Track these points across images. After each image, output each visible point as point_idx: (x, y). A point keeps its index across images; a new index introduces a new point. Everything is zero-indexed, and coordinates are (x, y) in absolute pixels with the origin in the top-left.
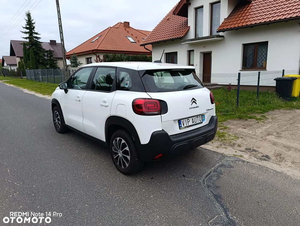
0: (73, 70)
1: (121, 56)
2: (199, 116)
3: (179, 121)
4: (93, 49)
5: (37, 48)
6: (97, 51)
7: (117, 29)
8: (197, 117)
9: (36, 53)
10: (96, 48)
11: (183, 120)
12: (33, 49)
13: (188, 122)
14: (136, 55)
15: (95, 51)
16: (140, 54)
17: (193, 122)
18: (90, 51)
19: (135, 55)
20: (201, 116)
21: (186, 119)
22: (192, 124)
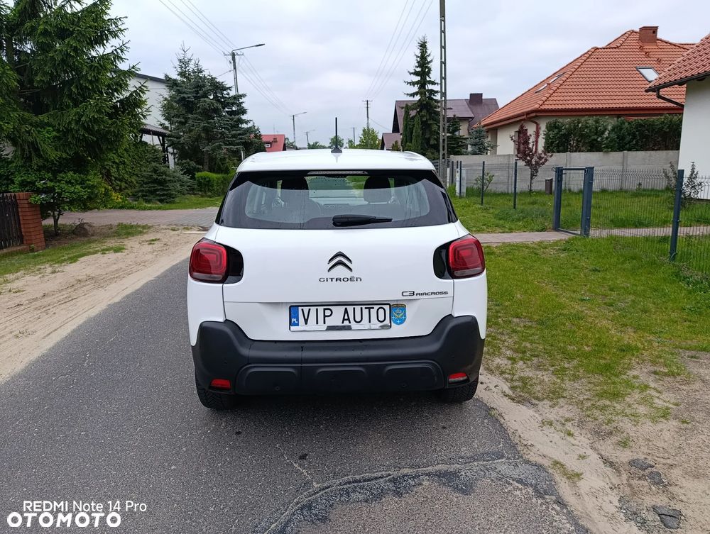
0: (484, 162)
1: (597, 122)
2: (376, 307)
3: (293, 309)
4: (530, 109)
5: (430, 114)
6: (538, 114)
7: (614, 50)
8: (369, 309)
9: (426, 126)
10: (537, 106)
11: (306, 309)
12: (423, 116)
13: (325, 316)
14: (646, 118)
15: (534, 114)
16: (661, 115)
17: (349, 319)
18: (522, 115)
19: (643, 118)
20: (387, 308)
21: (321, 309)
22: (340, 324)
